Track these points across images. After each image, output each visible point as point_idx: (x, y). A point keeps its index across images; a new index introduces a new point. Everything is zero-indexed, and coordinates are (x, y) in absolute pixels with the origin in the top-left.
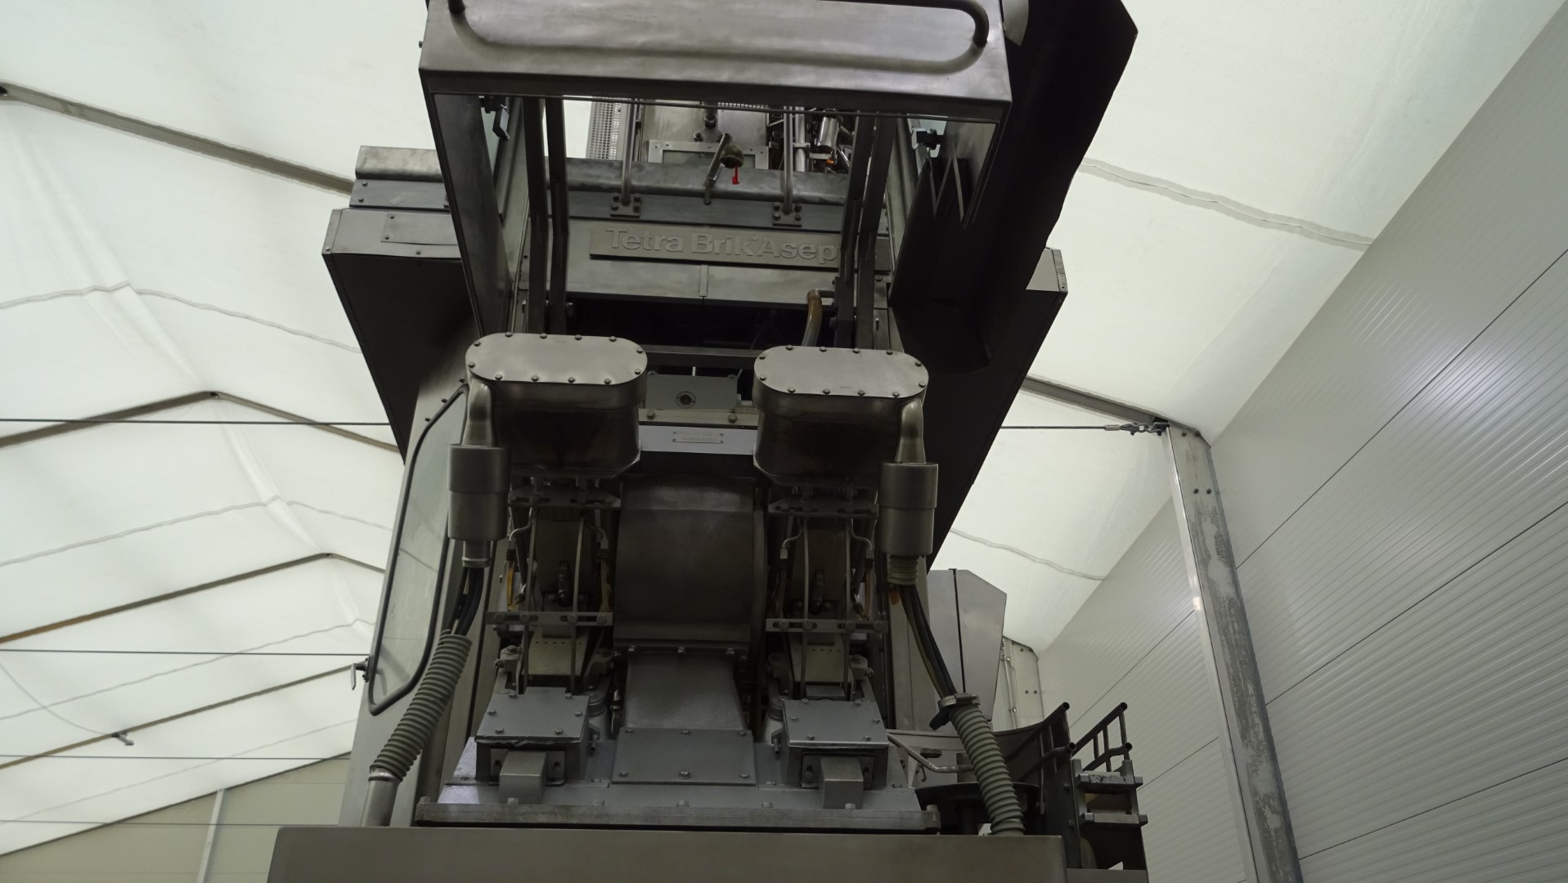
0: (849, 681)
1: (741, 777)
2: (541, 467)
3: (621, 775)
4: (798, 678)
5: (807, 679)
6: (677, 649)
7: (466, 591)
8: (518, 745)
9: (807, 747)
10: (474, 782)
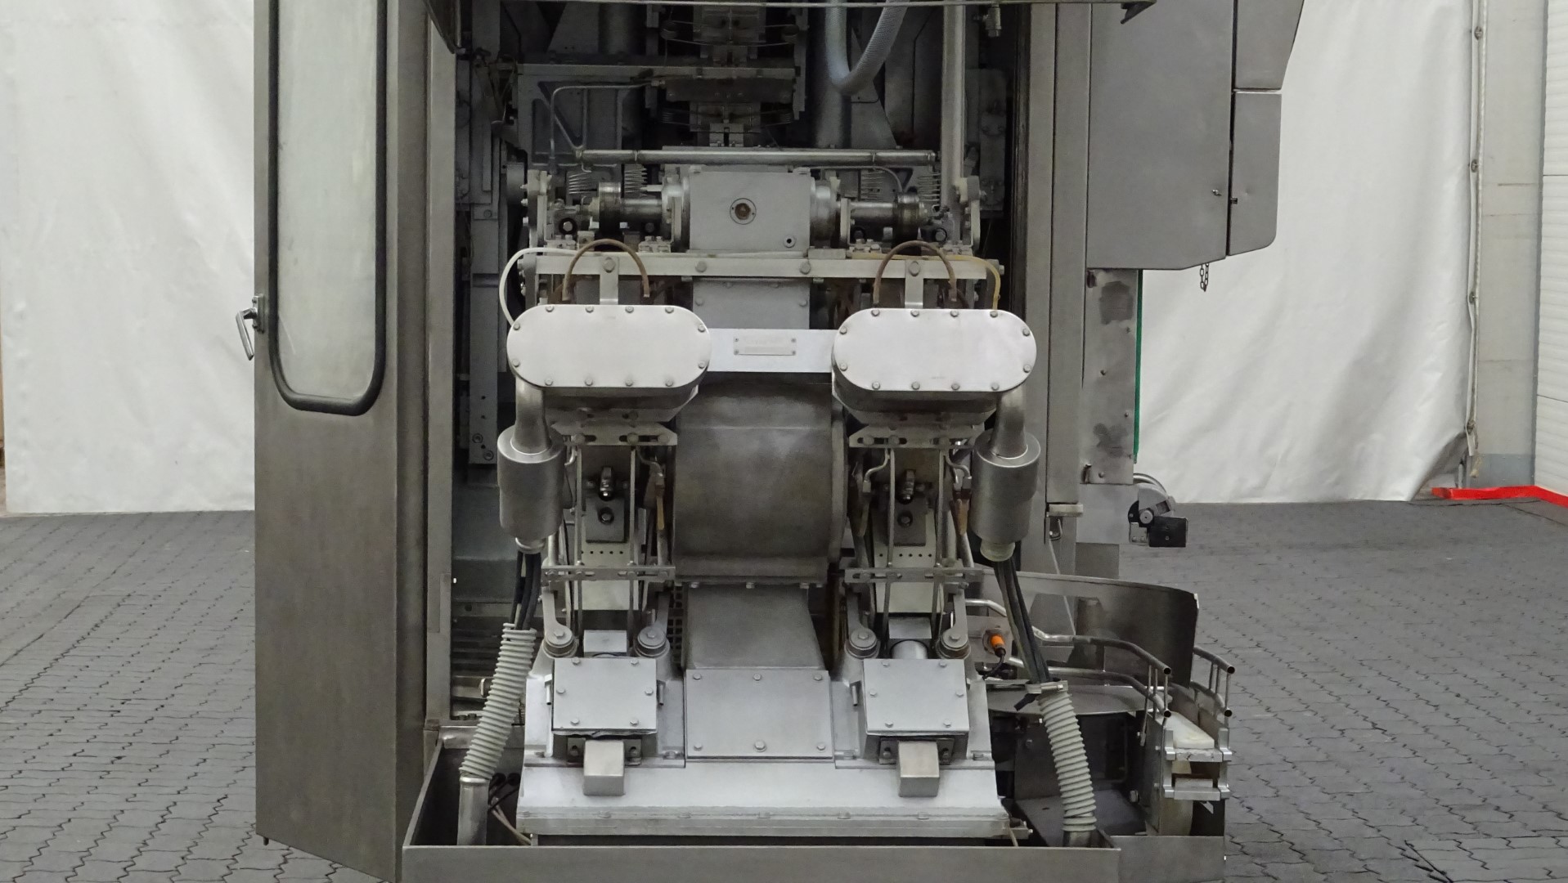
0: (938, 611)
1: (818, 748)
2: (585, 409)
3: (697, 749)
4: (881, 609)
5: (891, 610)
6: (745, 584)
7: (524, 573)
8: (595, 736)
9: (885, 734)
10: (551, 761)
